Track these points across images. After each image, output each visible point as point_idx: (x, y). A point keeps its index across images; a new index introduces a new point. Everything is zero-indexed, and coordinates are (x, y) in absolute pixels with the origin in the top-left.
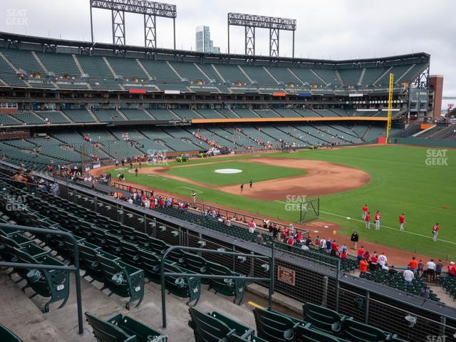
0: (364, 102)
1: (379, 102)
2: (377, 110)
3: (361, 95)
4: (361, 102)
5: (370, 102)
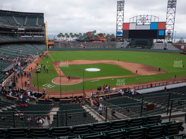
0: (24, 33)
1: (30, 33)
2: (31, 36)
3: (24, 29)
4: (22, 33)
5: (27, 33)
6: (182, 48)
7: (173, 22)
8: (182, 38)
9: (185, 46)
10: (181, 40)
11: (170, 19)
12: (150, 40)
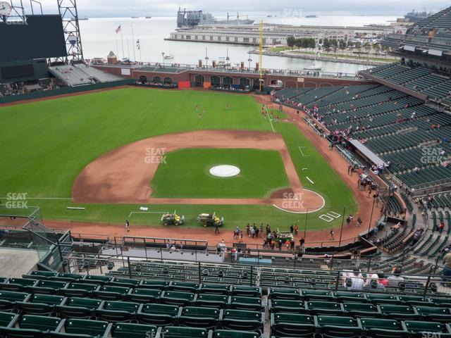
6: (123, 74)
7: (75, 15)
8: (112, 53)
9: (131, 70)
10: (113, 57)
11: (68, 8)
12: (39, 62)
